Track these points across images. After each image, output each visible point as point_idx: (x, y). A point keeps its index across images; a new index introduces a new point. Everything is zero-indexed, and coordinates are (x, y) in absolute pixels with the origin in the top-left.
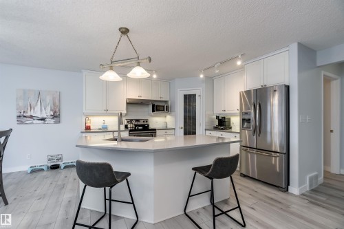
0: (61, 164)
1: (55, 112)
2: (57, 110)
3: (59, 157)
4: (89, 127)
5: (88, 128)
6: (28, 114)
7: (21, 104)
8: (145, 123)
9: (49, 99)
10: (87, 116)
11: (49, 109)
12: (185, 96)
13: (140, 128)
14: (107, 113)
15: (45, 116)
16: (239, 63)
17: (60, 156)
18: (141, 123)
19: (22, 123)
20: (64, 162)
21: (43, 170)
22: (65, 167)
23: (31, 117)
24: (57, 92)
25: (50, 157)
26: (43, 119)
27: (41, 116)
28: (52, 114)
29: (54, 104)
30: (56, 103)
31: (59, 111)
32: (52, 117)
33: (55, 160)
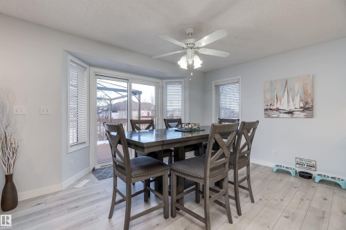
0: (314, 174)
1: (307, 103)
2: (309, 100)
3: (311, 164)
6: (275, 107)
7: (268, 96)
9: (298, 87)
11: (297, 99)
15: (292, 108)
17: (313, 163)
19: (269, 116)
20: (318, 172)
21: (289, 173)
22: (321, 181)
23: (278, 110)
24: (309, 76)
25: (298, 160)
26: (291, 113)
27: (288, 109)
28: (302, 106)
29: (305, 93)
30: (307, 91)
31: (312, 101)
32: (302, 110)
33: (306, 166)
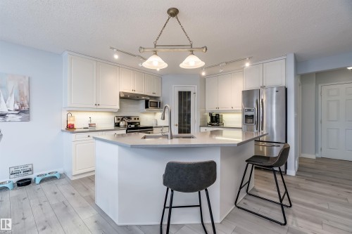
0: (32, 177)
1: (22, 105)
2: (25, 102)
3: (28, 168)
4: (73, 125)
5: (70, 128)
8: (136, 121)
9: (12, 86)
10: (70, 112)
11: (11, 100)
12: (180, 93)
13: (133, 126)
14: (97, 108)
15: (5, 110)
16: (247, 65)
17: (30, 167)
18: (133, 120)
20: (36, 174)
21: (6, 188)
24: (25, 77)
25: (13, 170)
26: (2, 115)
28: (18, 108)
29: (21, 94)
30: (23, 93)
31: (29, 104)
32: (17, 112)
33: (22, 173)
